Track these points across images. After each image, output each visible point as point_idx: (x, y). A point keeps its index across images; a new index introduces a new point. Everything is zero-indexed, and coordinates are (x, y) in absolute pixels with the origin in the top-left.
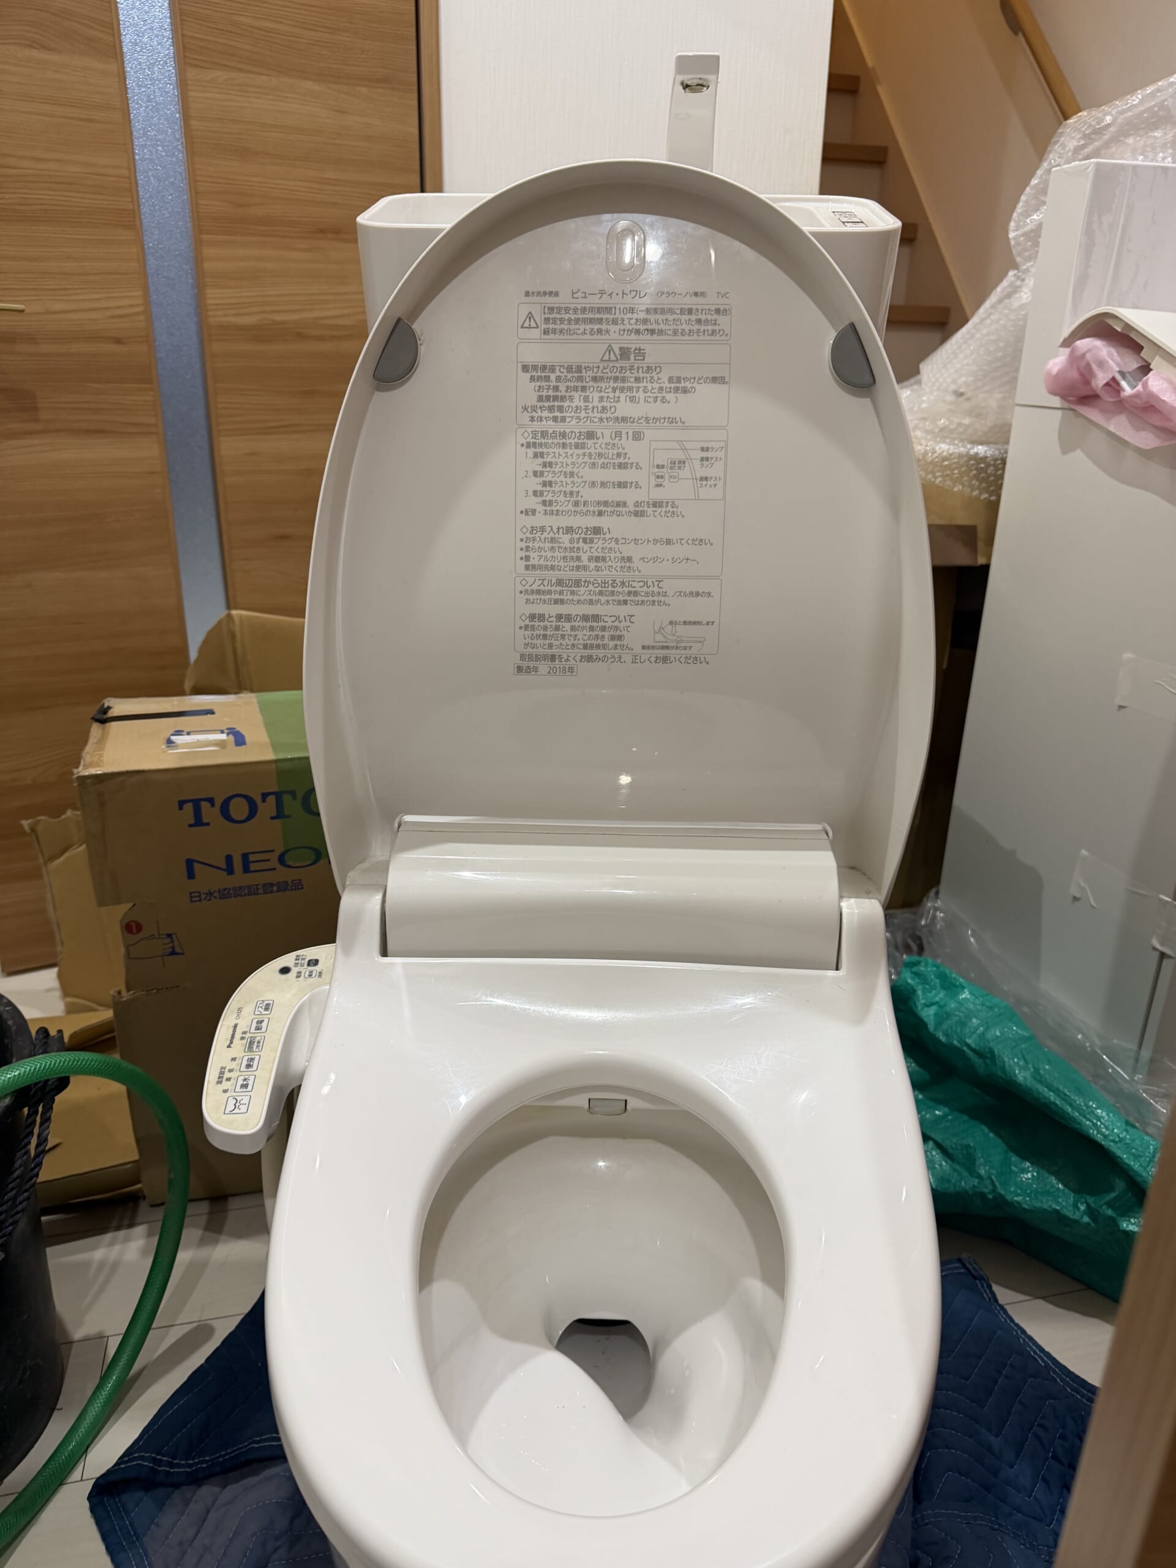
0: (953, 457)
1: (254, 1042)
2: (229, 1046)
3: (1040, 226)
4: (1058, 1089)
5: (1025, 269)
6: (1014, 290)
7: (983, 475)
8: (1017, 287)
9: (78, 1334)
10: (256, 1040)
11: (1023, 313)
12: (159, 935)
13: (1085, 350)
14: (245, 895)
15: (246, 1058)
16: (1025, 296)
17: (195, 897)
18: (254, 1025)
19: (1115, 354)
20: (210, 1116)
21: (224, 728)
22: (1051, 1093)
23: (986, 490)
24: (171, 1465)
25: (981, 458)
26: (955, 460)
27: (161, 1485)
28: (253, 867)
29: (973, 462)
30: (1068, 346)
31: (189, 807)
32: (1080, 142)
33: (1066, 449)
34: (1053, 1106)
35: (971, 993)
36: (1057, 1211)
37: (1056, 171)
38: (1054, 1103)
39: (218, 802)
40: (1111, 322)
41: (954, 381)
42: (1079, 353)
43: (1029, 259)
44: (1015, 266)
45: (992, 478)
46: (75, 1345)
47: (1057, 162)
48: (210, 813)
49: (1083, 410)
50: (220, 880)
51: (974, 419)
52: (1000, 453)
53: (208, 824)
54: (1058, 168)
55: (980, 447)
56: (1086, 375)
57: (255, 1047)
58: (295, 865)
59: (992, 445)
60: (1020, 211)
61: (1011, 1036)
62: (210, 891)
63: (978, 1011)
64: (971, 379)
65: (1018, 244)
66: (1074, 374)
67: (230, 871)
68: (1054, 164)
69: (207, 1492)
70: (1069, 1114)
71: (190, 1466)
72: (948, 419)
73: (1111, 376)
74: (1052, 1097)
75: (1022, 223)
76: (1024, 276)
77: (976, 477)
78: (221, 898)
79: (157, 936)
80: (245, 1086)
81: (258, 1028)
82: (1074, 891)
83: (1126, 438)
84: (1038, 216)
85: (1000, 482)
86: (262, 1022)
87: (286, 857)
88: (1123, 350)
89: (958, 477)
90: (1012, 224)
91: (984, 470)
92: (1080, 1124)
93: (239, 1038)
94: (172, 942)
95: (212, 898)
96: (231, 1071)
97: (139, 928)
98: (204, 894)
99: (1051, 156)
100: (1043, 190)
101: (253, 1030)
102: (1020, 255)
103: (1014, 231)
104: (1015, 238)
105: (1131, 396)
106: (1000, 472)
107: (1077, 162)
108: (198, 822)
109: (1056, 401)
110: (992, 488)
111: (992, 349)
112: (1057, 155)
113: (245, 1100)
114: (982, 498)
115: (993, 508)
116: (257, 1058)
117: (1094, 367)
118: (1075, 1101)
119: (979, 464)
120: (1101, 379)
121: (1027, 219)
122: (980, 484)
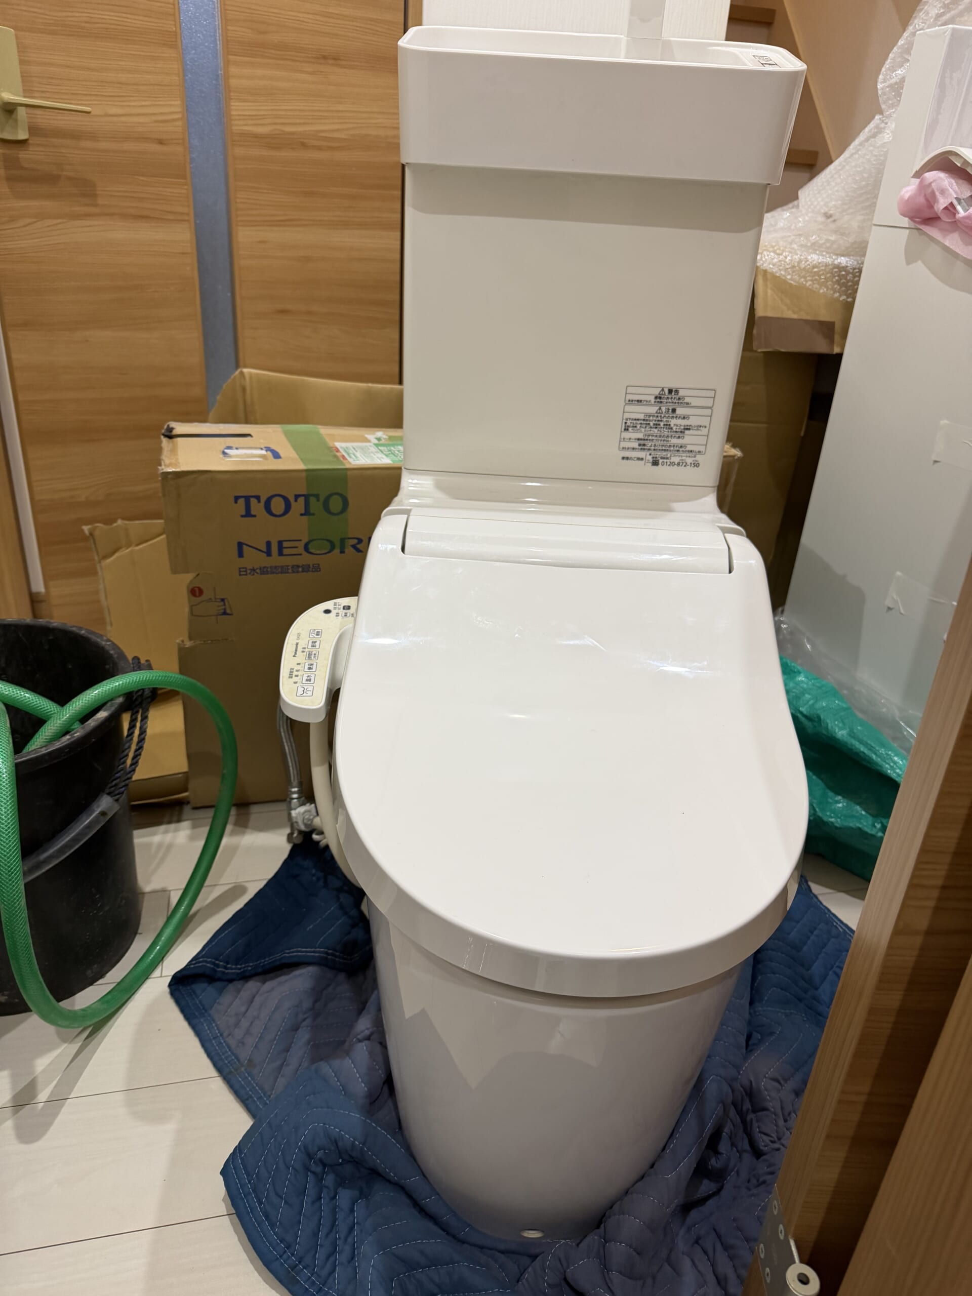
0: (821, 265)
1: (312, 654)
2: (294, 656)
3: (903, 80)
4: (867, 743)
5: (888, 115)
6: (879, 131)
7: (843, 281)
8: (881, 128)
9: (147, 888)
10: (313, 653)
11: (885, 150)
12: (215, 598)
13: (931, 180)
14: (279, 573)
15: (307, 664)
16: (887, 136)
17: (243, 571)
18: (310, 644)
19: (955, 184)
20: (287, 697)
21: (262, 447)
22: (861, 746)
23: (845, 293)
24: (226, 968)
25: (843, 267)
26: (823, 268)
27: (219, 980)
28: (285, 551)
29: (836, 270)
30: (919, 177)
31: (241, 502)
32: (940, 10)
33: (910, 260)
34: (862, 755)
35: (806, 677)
36: (860, 829)
37: (919, 34)
38: (864, 753)
39: (263, 500)
40: (953, 158)
41: (826, 205)
42: (927, 183)
43: (892, 106)
44: (881, 112)
45: (850, 284)
46: (146, 895)
47: (921, 27)
48: (257, 508)
49: (927, 229)
50: (262, 560)
51: (839, 236)
52: (858, 263)
53: (255, 516)
54: (922, 32)
55: (842, 258)
56: (930, 200)
57: (312, 658)
58: (315, 553)
59: (852, 257)
60: (887, 66)
61: (833, 706)
62: (253, 567)
63: (810, 689)
64: (840, 202)
65: (884, 94)
66: (921, 200)
67: (269, 553)
68: (918, 28)
69: (252, 985)
70: (873, 760)
71: (240, 969)
72: (819, 236)
73: (950, 201)
74: (862, 749)
75: (888, 77)
76: (887, 121)
77: (838, 282)
78: (261, 574)
79: (213, 600)
80: (310, 680)
81: (313, 646)
82: (888, 603)
83: (957, 251)
84: (902, 71)
85: (856, 287)
86: (315, 642)
87: (310, 546)
88: (961, 181)
89: (823, 282)
90: (881, 77)
91: (845, 277)
92: (880, 766)
93: (300, 651)
94: (225, 605)
95: (256, 574)
96: (297, 671)
97: (201, 592)
98: (250, 569)
99: (916, 21)
100: (908, 50)
101: (310, 647)
102: (884, 103)
103: (882, 83)
104: (882, 89)
105: (964, 218)
106: (856, 279)
107: (937, 28)
108: (248, 514)
109: (905, 222)
110: (850, 292)
111: (857, 178)
112: (921, 21)
113: (310, 688)
114: (841, 299)
115: (849, 308)
116: (315, 664)
117: (937, 193)
118: (878, 751)
119: (841, 271)
120: (942, 203)
121: (892, 73)
122: (841, 288)
